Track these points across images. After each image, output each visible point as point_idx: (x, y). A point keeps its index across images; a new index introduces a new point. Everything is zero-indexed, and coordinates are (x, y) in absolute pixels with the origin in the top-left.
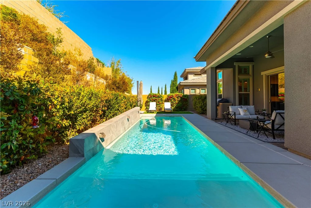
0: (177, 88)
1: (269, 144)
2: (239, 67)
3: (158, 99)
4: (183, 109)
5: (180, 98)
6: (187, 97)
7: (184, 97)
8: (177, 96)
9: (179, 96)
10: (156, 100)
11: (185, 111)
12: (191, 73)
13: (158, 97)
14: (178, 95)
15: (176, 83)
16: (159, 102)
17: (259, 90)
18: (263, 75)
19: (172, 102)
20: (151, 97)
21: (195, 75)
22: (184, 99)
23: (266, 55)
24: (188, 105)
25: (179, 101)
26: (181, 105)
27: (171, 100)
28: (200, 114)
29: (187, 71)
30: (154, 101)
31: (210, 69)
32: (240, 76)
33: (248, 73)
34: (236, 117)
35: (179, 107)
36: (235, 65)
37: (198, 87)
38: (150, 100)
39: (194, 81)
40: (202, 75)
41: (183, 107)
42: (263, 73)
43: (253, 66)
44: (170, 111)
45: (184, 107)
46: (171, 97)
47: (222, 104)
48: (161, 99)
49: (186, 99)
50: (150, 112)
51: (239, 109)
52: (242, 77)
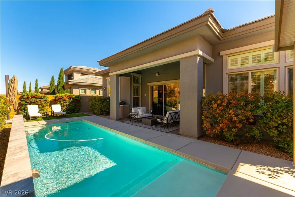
0: (63, 87)
1: (169, 134)
2: (134, 77)
3: (40, 101)
4: (75, 111)
5: (72, 99)
6: (81, 98)
7: (77, 98)
8: (68, 97)
9: (71, 97)
10: (37, 102)
11: (78, 113)
12: (78, 72)
13: (40, 98)
14: (69, 95)
15: (62, 82)
16: (41, 105)
17: (146, 95)
18: (148, 85)
19: (61, 104)
20: (28, 98)
21: (82, 74)
22: (76, 100)
23: (157, 74)
24: (81, 107)
25: (71, 103)
26: (73, 107)
27: (60, 102)
28: (99, 115)
29: (72, 69)
30: (34, 103)
31: (115, 76)
32: (134, 84)
33: (138, 82)
34: (139, 116)
35: (70, 109)
36: (131, 74)
37: (89, 87)
38: (26, 102)
39: (84, 81)
40: (89, 75)
41: (75, 109)
42: (149, 84)
43: (142, 77)
44: (60, 115)
45: (77, 109)
46: (60, 98)
47: (122, 106)
48: (46, 100)
49: (79, 101)
50: (31, 119)
51: (138, 110)
52: (136, 85)
